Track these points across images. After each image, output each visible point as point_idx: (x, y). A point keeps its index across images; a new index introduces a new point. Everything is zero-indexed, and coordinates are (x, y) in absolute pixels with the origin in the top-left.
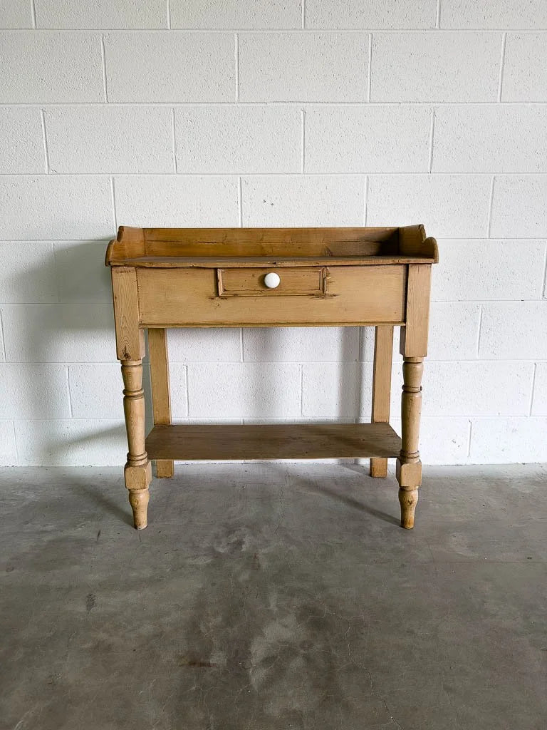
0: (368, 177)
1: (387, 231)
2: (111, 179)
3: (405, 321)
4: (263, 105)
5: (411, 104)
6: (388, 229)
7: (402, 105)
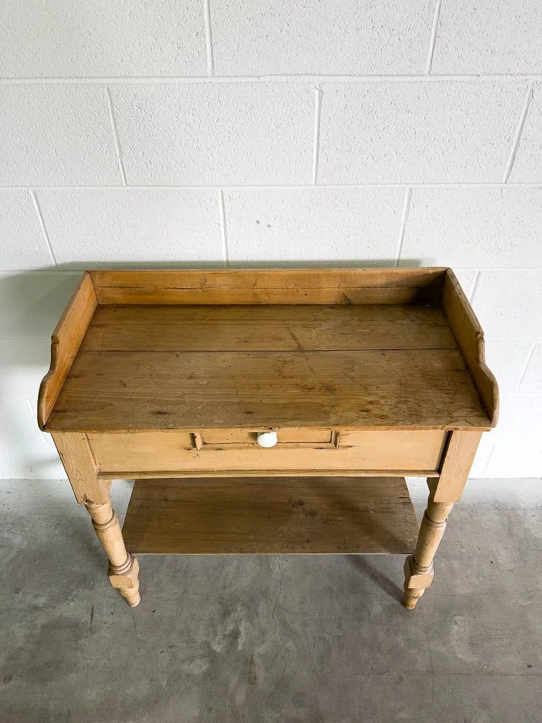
0: (411, 189)
1: (428, 275)
2: (32, 195)
3: (439, 470)
4: (255, 80)
5: (497, 78)
6: (431, 272)
7: (483, 78)
